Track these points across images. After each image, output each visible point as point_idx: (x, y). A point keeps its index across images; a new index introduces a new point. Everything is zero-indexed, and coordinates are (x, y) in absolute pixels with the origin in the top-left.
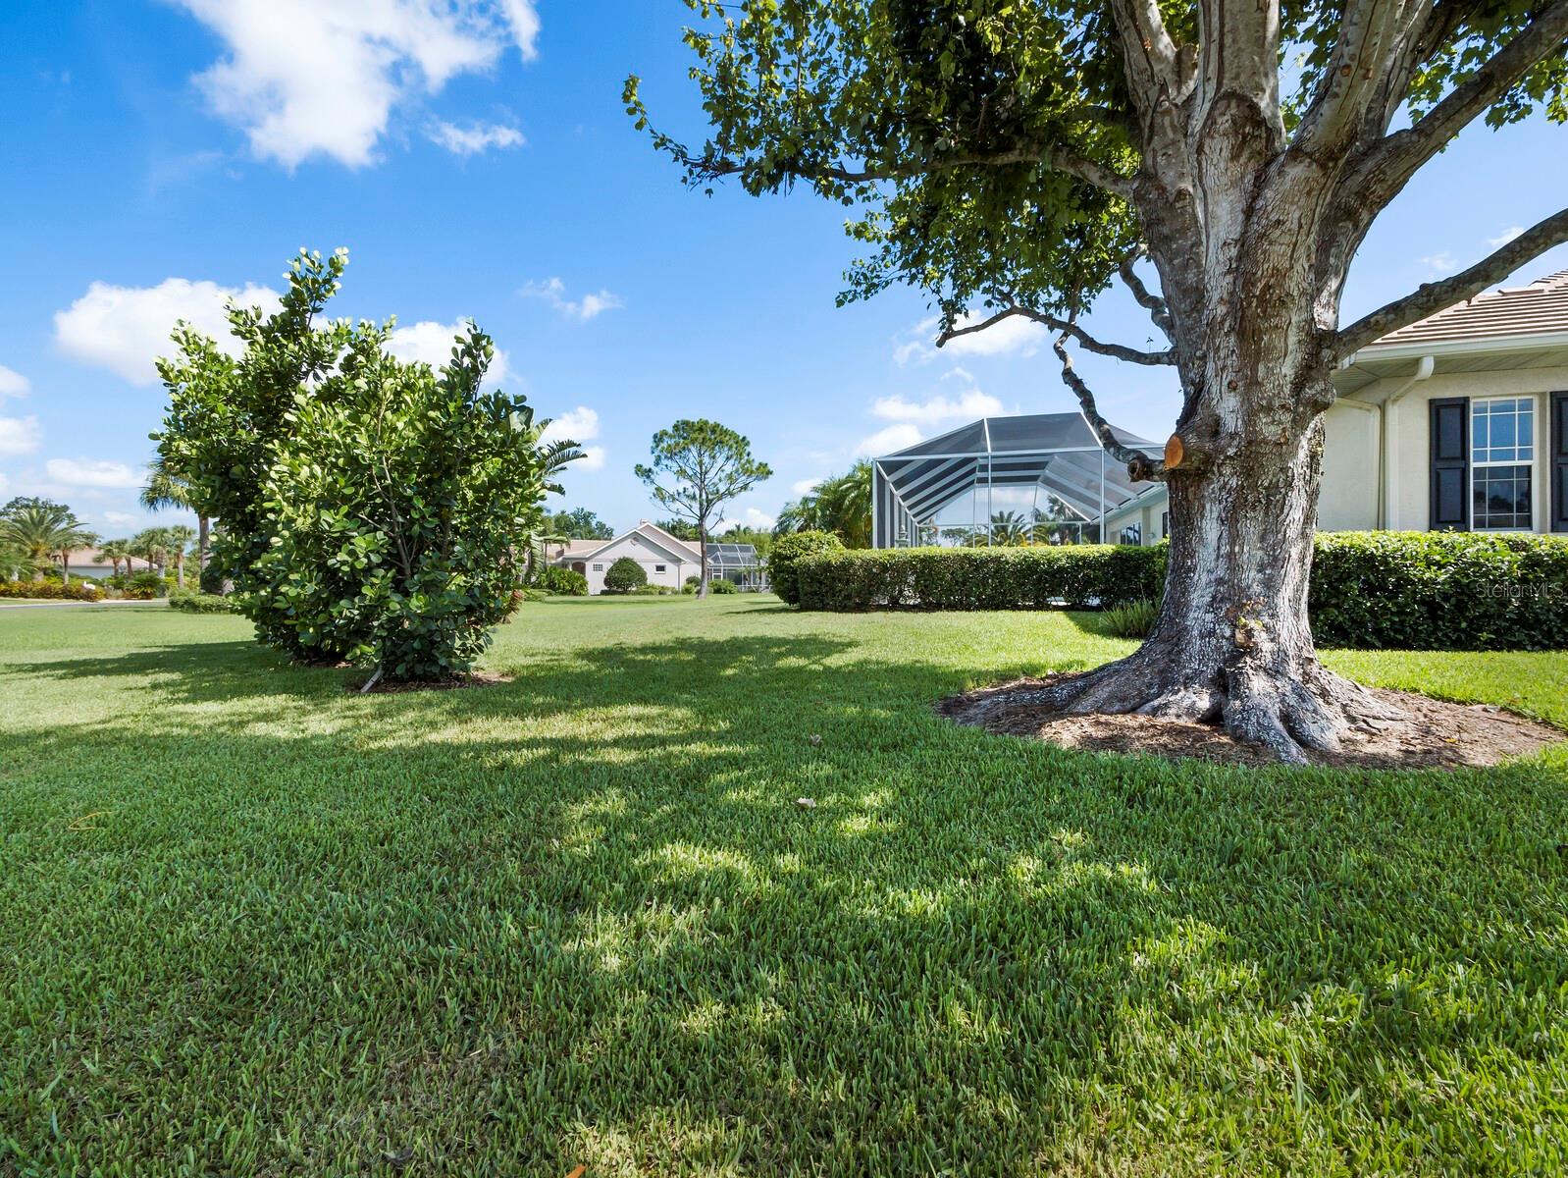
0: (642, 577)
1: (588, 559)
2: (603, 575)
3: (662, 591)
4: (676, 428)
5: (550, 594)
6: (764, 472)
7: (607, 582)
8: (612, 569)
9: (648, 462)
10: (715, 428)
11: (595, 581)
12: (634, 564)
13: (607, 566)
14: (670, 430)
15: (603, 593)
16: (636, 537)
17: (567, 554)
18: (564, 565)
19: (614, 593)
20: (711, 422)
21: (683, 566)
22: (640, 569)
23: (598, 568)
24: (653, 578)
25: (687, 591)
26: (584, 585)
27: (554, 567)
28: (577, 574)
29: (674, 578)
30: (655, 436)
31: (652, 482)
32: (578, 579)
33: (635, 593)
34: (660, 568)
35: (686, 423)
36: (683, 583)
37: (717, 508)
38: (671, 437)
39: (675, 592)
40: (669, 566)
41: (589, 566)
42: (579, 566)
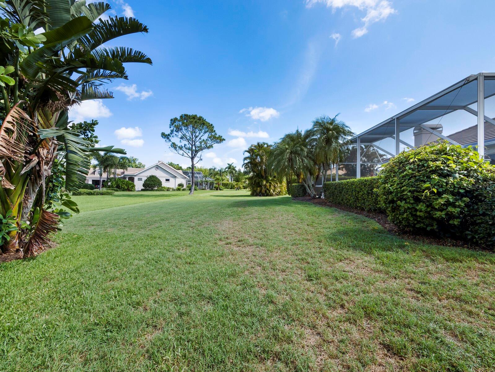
0: (160, 183)
1: (135, 176)
2: (143, 182)
3: (168, 189)
4: (181, 117)
5: (117, 191)
6: (220, 140)
7: (144, 185)
8: (146, 180)
9: (167, 132)
10: (200, 118)
11: (139, 185)
12: (157, 178)
13: (144, 179)
14: (179, 118)
15: (142, 190)
16: (157, 167)
17: (126, 173)
18: (124, 178)
19: (147, 190)
20: (198, 116)
21: (177, 179)
22: (159, 180)
23: (140, 179)
24: (165, 184)
25: (179, 190)
26: (134, 186)
27: (119, 179)
28: (130, 182)
29: (173, 184)
30: (171, 120)
31: (170, 140)
32: (131, 184)
33: (156, 190)
34: (167, 180)
35: (186, 115)
36: (177, 186)
37: (199, 154)
38: (179, 121)
39: (174, 190)
40: (172, 180)
41: (136, 179)
42: (132, 179)
